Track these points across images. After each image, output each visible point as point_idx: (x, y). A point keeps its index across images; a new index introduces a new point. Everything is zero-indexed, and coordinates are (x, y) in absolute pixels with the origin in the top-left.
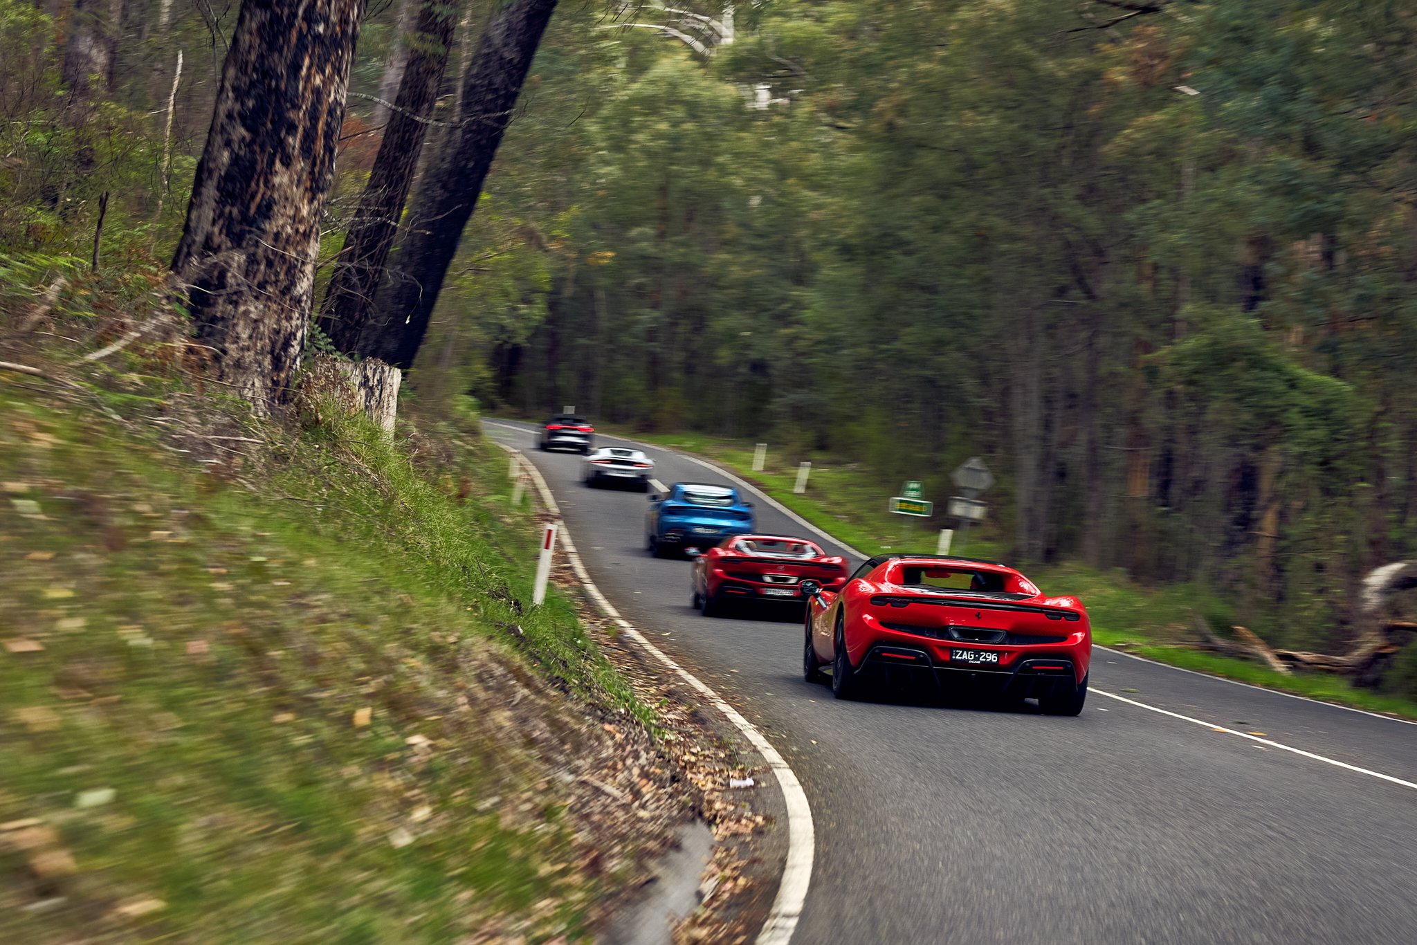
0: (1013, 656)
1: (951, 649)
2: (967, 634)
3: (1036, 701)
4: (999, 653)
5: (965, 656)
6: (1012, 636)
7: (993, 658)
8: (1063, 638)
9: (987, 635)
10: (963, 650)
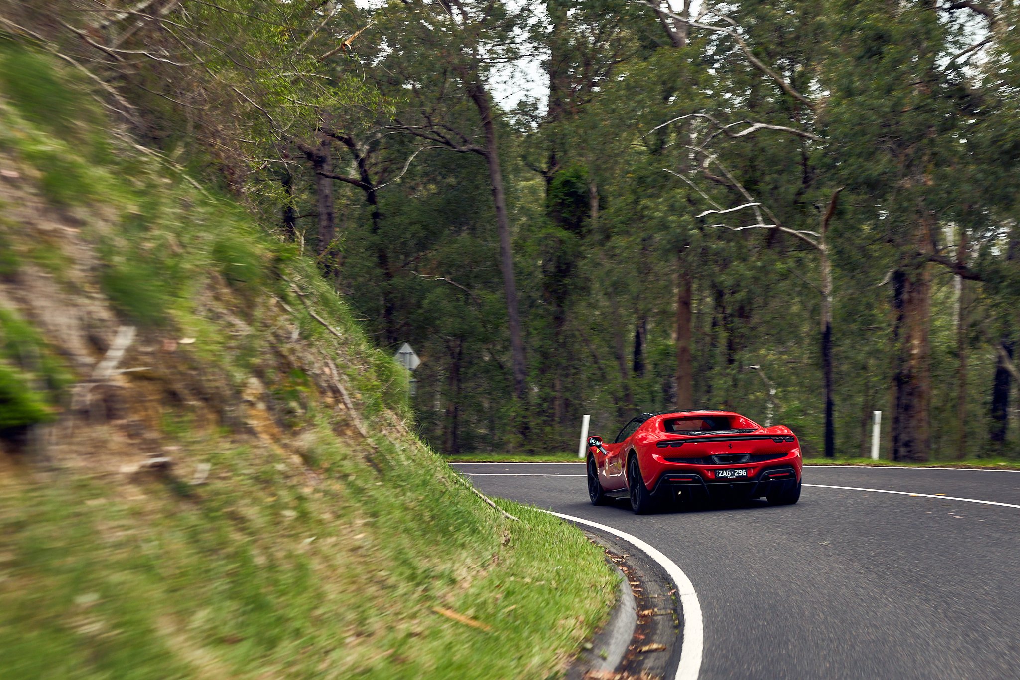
0: (757, 470)
1: (714, 471)
2: (724, 459)
3: (764, 499)
4: (747, 469)
5: (725, 474)
6: (754, 457)
7: (743, 473)
8: (785, 454)
9: (737, 458)
10: (723, 470)
